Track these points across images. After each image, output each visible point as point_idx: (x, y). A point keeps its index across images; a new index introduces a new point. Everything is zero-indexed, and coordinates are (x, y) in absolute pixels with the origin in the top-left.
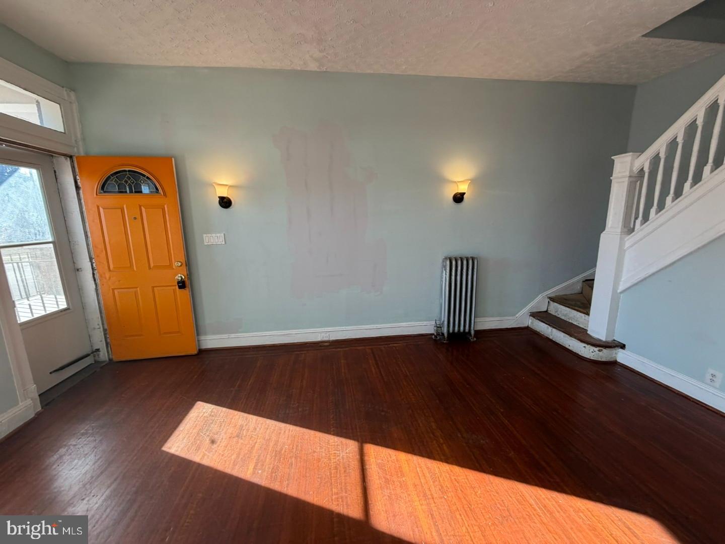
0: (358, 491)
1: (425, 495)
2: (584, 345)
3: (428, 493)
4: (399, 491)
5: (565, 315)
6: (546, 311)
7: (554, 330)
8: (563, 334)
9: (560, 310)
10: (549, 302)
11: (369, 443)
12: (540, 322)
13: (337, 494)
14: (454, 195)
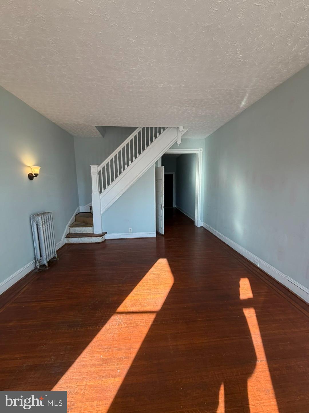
0: (143, 315)
1: (149, 294)
2: (98, 238)
3: (148, 293)
4: (145, 301)
5: (80, 231)
6: (69, 233)
7: (82, 238)
8: (87, 238)
9: (76, 230)
10: (69, 229)
11: (117, 309)
12: (73, 238)
13: (143, 323)
14: (29, 175)
